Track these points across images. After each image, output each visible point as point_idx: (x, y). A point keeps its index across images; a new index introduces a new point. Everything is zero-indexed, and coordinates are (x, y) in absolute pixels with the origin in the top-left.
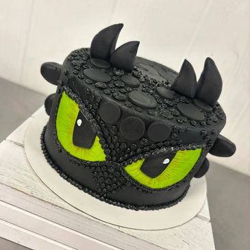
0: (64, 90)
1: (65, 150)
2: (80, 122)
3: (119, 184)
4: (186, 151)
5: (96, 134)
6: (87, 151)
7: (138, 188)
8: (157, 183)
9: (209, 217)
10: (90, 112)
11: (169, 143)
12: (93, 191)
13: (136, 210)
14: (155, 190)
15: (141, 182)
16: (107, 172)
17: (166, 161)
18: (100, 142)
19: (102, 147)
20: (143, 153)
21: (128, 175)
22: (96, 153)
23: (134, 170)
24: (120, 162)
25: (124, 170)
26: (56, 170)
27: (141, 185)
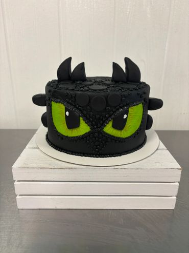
0: (52, 100)
1: (64, 136)
2: (67, 113)
3: (104, 142)
4: (133, 107)
5: (80, 116)
6: (78, 129)
7: (116, 141)
8: (125, 133)
9: (165, 148)
10: (71, 104)
11: (122, 105)
12: (90, 154)
13: (120, 156)
14: (126, 138)
15: (116, 136)
16: (94, 137)
17: (125, 116)
18: (83, 120)
19: (86, 122)
20: (110, 116)
21: (107, 134)
22: (84, 128)
23: (109, 129)
24: (99, 128)
25: (103, 131)
26: (63, 152)
27: (117, 138)
